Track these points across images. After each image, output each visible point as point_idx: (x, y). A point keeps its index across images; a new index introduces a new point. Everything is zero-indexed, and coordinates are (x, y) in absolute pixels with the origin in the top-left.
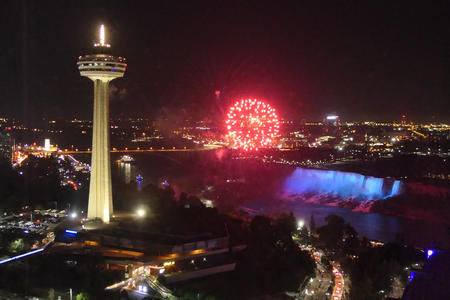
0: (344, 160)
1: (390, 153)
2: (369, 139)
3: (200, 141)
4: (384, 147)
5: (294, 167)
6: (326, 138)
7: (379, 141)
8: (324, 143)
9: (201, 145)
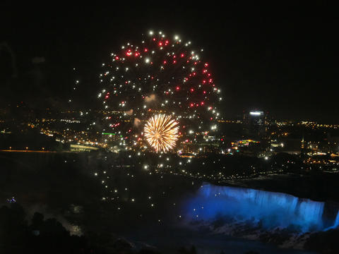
0: (271, 174)
1: (335, 166)
2: (306, 145)
3: (66, 139)
4: (327, 157)
5: (199, 182)
6: (246, 143)
7: (321, 149)
8: (243, 149)
9: (67, 146)
